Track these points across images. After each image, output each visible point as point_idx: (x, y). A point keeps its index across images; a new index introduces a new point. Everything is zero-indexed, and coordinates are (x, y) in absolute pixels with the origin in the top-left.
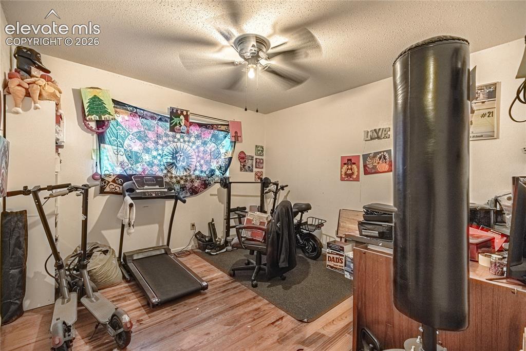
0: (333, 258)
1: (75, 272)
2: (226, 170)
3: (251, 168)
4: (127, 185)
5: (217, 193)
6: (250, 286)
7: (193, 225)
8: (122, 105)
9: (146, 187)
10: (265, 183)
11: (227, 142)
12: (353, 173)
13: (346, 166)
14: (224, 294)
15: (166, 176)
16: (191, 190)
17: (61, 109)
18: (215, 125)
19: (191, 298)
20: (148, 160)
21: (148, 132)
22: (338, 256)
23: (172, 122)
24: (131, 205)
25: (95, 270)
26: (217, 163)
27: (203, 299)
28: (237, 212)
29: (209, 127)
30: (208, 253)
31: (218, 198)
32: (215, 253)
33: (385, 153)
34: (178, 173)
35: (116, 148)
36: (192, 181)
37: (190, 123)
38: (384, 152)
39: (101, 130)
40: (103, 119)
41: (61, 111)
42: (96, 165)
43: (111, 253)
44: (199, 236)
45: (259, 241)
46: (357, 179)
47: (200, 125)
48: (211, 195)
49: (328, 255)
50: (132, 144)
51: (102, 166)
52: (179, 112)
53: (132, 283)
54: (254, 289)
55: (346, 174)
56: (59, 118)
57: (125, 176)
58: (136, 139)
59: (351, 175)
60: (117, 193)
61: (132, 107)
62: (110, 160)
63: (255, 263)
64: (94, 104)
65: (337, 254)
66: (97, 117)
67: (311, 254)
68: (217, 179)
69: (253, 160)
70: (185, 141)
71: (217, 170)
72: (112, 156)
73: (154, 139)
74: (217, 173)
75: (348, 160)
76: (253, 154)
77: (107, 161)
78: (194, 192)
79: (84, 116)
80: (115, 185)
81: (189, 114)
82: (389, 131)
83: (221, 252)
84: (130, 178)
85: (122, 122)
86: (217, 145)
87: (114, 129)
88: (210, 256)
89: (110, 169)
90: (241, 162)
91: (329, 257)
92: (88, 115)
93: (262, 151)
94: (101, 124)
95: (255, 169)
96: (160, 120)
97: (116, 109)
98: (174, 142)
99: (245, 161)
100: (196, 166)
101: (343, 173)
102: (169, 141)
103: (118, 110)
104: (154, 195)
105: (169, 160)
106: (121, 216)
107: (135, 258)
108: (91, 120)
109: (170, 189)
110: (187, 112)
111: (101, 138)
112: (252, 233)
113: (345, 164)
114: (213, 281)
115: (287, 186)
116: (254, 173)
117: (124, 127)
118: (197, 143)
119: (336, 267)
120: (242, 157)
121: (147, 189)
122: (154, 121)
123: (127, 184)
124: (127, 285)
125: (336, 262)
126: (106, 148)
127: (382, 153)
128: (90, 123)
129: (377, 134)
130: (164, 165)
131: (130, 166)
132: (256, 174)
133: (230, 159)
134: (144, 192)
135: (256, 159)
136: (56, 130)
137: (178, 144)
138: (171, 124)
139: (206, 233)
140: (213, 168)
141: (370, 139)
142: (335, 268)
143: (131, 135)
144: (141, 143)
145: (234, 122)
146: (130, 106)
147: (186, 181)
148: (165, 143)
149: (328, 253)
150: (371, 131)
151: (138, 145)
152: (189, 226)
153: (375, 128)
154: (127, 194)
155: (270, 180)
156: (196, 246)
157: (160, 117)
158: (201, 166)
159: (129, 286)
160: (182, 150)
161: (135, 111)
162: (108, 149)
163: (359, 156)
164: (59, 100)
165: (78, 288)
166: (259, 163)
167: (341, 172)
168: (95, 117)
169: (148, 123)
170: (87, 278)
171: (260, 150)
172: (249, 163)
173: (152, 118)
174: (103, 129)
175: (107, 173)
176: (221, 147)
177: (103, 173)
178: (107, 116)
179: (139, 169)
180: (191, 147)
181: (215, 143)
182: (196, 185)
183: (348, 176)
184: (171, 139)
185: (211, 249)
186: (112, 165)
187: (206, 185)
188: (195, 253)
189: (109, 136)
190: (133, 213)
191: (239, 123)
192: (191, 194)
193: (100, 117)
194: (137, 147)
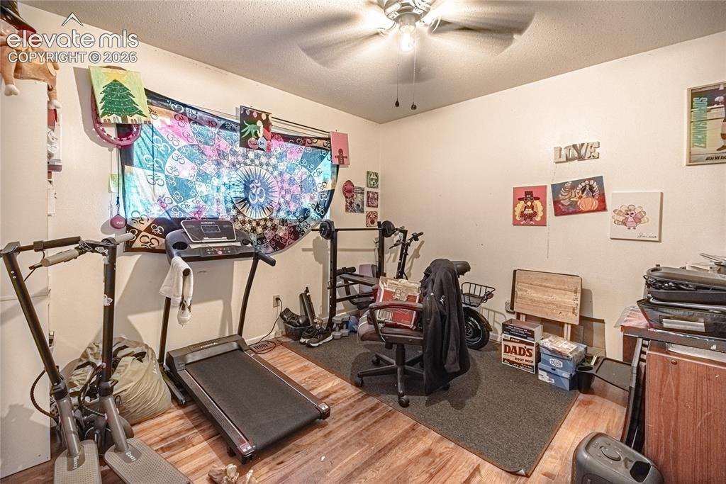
0: (514, 348)
1: (87, 399)
2: (326, 210)
3: (361, 206)
4: (171, 237)
5: (311, 247)
6: (397, 404)
7: (278, 299)
8: (160, 100)
9: (206, 239)
10: (386, 230)
11: (326, 166)
12: (535, 214)
13: (522, 202)
14: (359, 424)
15: (235, 219)
16: (273, 242)
17: (56, 99)
18: (309, 138)
19: (304, 435)
20: (206, 193)
21: (204, 147)
22: (523, 346)
23: (243, 131)
24: (186, 273)
25: (125, 393)
26: (312, 198)
27: (325, 436)
28: (344, 276)
29: (299, 141)
30: (304, 343)
31: (314, 254)
32: (318, 344)
33: (592, 182)
34: (253, 214)
35: (151, 173)
36: (274, 228)
37: (272, 133)
38: (589, 180)
39: (125, 142)
40: (130, 122)
41: (55, 102)
42: (118, 202)
43: (150, 356)
44: (286, 316)
45: (408, 328)
46: (543, 223)
47: (286, 138)
48: (304, 250)
49: (504, 343)
50: (178, 166)
51: (127, 203)
52: (255, 115)
53: (190, 408)
54: (406, 409)
55: (522, 215)
56: (53, 116)
57: (168, 220)
58: (185, 158)
59: (531, 217)
60: (153, 250)
61: (178, 103)
62: (141, 193)
63: (393, 361)
64: (114, 95)
65: (521, 342)
66: (120, 118)
67: (472, 340)
68: (313, 224)
69: (363, 193)
70: (261, 164)
71: (312, 210)
72: (144, 185)
73: (214, 158)
74: (313, 214)
75: (526, 193)
76: (363, 185)
77: (135, 195)
78: (279, 245)
79: (96, 117)
80: (151, 236)
81: (270, 117)
82: (599, 147)
83: (325, 341)
84: (176, 224)
85: (161, 129)
86: (309, 170)
87: (148, 141)
88: (309, 349)
89: (141, 209)
90: (346, 197)
91: (506, 346)
92: (103, 114)
93: (376, 180)
94: (125, 131)
95: (366, 209)
96: (223, 127)
97: (151, 106)
98: (246, 164)
99: (353, 196)
100: (279, 204)
101: (518, 213)
102: (239, 163)
103: (154, 108)
104: (220, 253)
105: (238, 195)
106: (165, 291)
107: (189, 361)
108: (108, 124)
109: (245, 242)
110: (267, 116)
111: (126, 156)
112: (394, 315)
113: (520, 199)
114: (331, 397)
115: (421, 234)
116: (365, 214)
117: (165, 137)
118: (279, 167)
119: (519, 361)
120: (349, 190)
121: (209, 243)
122: (213, 129)
123: (172, 234)
124: (180, 412)
125: (520, 354)
126: (134, 172)
127: (587, 182)
128: (105, 129)
129: (579, 152)
130: (232, 202)
131: (175, 204)
132: (368, 216)
133: (332, 192)
134: (203, 248)
135: (368, 192)
136: (48, 138)
137: (253, 168)
138: (242, 134)
139: (297, 310)
140: (306, 207)
141: (565, 159)
142: (518, 364)
143: (177, 152)
144: (193, 165)
145: (336, 134)
146: (174, 102)
147: (265, 228)
148: (233, 165)
149: (504, 340)
150: (566, 148)
151: (189, 168)
152: (272, 301)
153: (575, 143)
154: (174, 252)
155: (393, 226)
156: (282, 332)
157: (223, 122)
158: (287, 203)
159: (186, 414)
160: (259, 178)
161: (182, 111)
162: (137, 174)
163: (546, 186)
164: (53, 81)
165: (97, 432)
166: (372, 199)
167: (514, 211)
168: (115, 118)
169: (204, 132)
170: (114, 411)
171: (373, 178)
172: (358, 199)
173: (211, 124)
174: (128, 139)
175: (136, 215)
176: (316, 174)
177: (129, 217)
178: (136, 117)
179: (189, 208)
180: (272, 173)
181: (306, 167)
182: (281, 234)
183: (527, 218)
184: (241, 159)
185: (310, 337)
186: (146, 202)
187: (296, 234)
188: (282, 344)
189: (139, 153)
190: (190, 286)
191: (345, 137)
192: (275, 249)
193: (124, 119)
194: (186, 171)
